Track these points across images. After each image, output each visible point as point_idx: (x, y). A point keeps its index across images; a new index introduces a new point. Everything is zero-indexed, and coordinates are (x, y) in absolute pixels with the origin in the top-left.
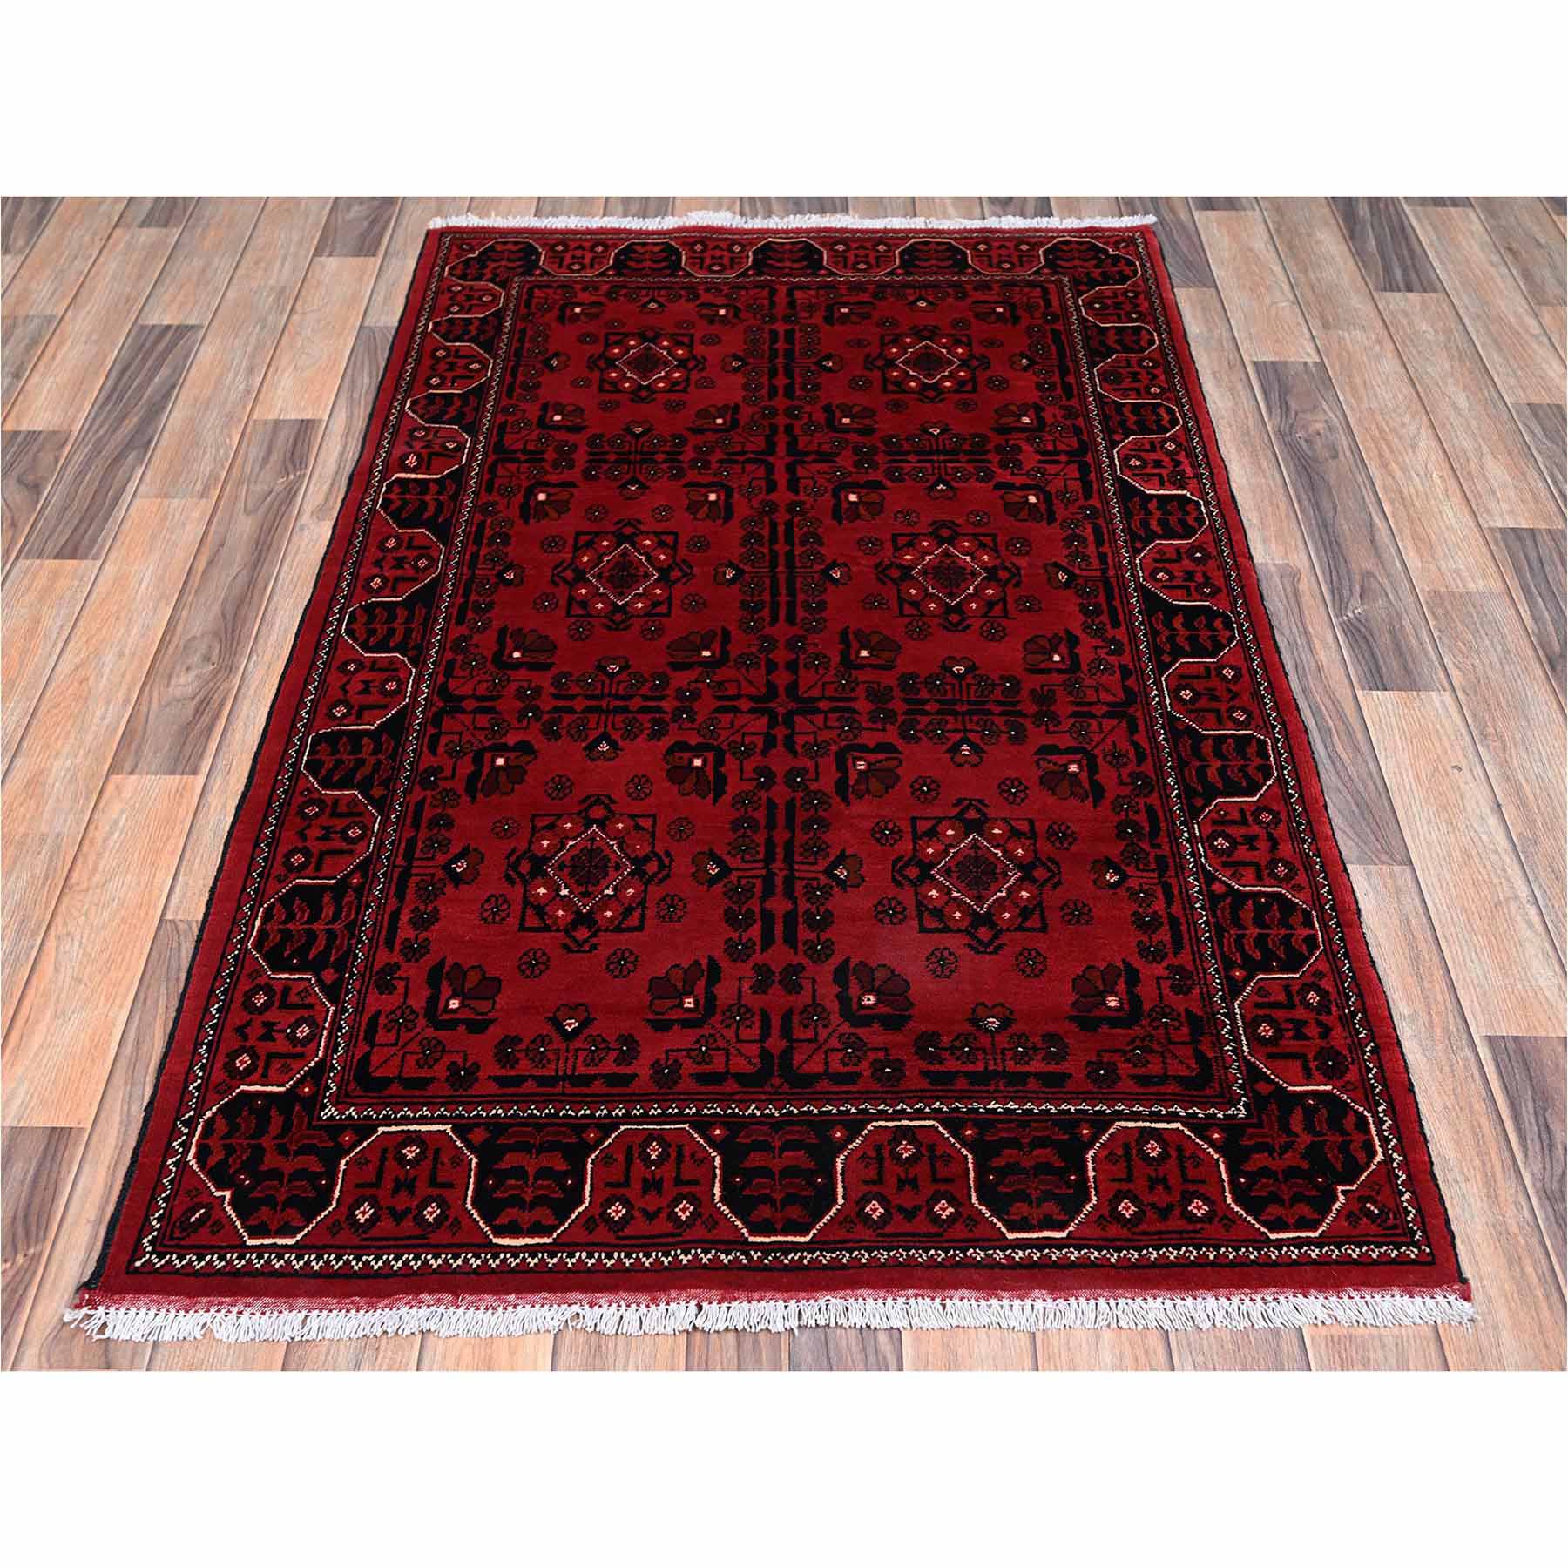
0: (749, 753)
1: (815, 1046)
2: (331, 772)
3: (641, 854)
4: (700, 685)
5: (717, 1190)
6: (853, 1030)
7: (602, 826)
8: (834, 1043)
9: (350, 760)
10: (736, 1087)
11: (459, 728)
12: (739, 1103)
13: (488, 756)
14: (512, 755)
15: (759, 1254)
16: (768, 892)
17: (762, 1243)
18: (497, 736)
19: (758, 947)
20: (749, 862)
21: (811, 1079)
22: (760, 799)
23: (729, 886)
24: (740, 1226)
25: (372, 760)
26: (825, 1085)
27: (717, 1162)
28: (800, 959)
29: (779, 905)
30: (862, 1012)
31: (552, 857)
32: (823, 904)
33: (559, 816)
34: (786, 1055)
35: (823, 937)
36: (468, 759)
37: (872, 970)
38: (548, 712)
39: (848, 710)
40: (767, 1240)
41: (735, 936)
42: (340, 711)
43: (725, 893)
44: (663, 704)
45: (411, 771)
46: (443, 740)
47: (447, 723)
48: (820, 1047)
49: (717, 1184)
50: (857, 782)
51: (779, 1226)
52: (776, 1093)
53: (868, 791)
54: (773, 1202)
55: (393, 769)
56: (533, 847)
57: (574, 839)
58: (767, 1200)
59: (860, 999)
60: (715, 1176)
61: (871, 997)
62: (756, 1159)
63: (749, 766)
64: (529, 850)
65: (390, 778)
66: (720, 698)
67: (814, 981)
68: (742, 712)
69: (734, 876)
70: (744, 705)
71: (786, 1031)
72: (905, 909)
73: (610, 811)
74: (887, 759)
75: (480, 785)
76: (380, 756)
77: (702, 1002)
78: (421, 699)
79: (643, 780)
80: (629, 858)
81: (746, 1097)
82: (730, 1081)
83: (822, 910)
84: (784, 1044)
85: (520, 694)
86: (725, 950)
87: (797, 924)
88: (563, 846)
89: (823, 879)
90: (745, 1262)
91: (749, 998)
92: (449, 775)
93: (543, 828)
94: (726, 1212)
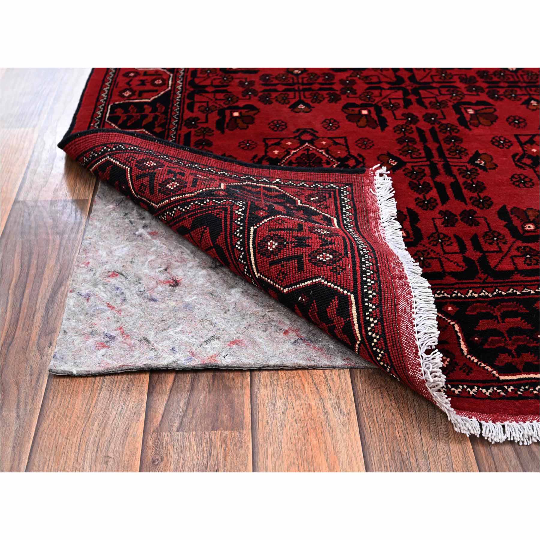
0: (396, 107)
1: (501, 255)
2: (125, 122)
3: (343, 156)
4: (355, 78)
5: (463, 347)
6: (525, 244)
7: (311, 142)
8: (514, 252)
9: (137, 116)
10: (453, 280)
11: (207, 100)
12: (459, 290)
13: (228, 112)
14: (244, 111)
15: (512, 388)
16: (435, 172)
17: (511, 380)
18: (231, 103)
19: (439, 201)
20: (415, 158)
21: (507, 274)
22: (411, 128)
23: (407, 171)
24: (490, 369)
25: (152, 115)
26: (517, 277)
27: (457, 328)
28: (470, 207)
29: (444, 179)
30: (526, 234)
31: (282, 160)
32: (474, 178)
33: (282, 139)
34: (483, 261)
35: (482, 195)
36: (215, 113)
37: (525, 211)
38: (261, 92)
39: (453, 87)
40: (514, 378)
41: (421, 196)
42: (127, 94)
43: (405, 174)
44: (333, 86)
45: (179, 120)
46: (197, 105)
47: (197, 98)
48: (506, 255)
49: (462, 343)
50: (471, 119)
51: (521, 367)
52: (484, 282)
53: (480, 123)
54: (510, 352)
55: (166, 119)
56: (268, 154)
57: (295, 149)
58: (504, 350)
59: (523, 228)
60: (458, 337)
61: (531, 225)
62: (484, 325)
63: (398, 113)
64: (266, 155)
65: (165, 124)
66: (368, 83)
67: (485, 219)
68: (384, 89)
69: (409, 166)
70: (386, 86)
71: (477, 246)
72: (531, 180)
73: (314, 136)
74: (486, 108)
75: (225, 126)
76: (156, 113)
77: (411, 232)
78: (179, 87)
79: (332, 121)
80: (334, 158)
81: (465, 286)
82: (447, 277)
83: (475, 181)
84: (479, 254)
85: (241, 84)
86: (417, 204)
87: (461, 189)
88: (289, 153)
89: (470, 167)
90: (503, 394)
91: (442, 229)
92: (204, 121)
93: (272, 145)
94: (476, 361)
